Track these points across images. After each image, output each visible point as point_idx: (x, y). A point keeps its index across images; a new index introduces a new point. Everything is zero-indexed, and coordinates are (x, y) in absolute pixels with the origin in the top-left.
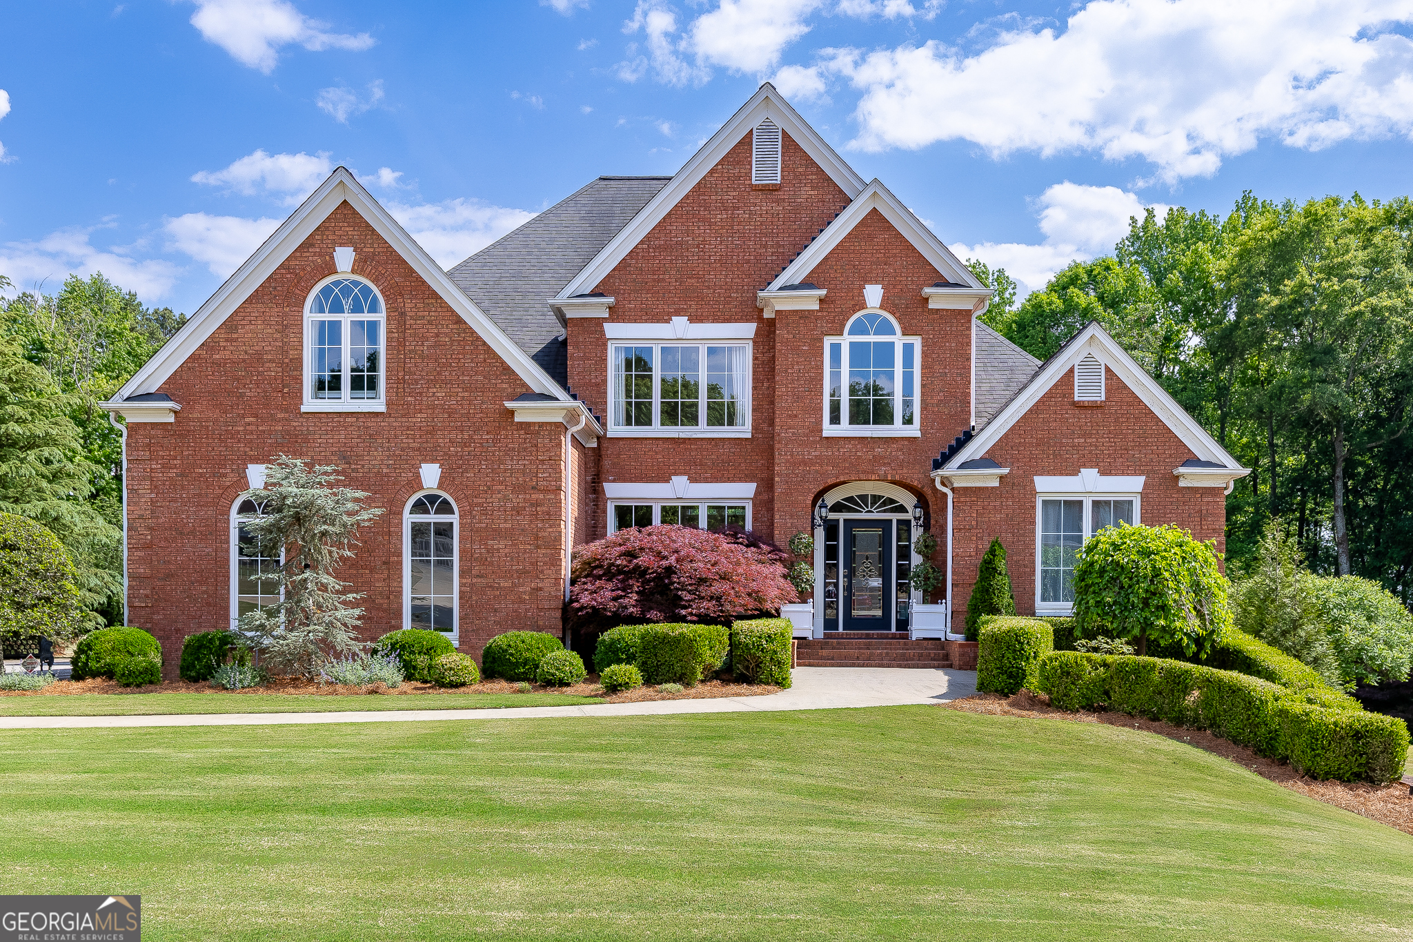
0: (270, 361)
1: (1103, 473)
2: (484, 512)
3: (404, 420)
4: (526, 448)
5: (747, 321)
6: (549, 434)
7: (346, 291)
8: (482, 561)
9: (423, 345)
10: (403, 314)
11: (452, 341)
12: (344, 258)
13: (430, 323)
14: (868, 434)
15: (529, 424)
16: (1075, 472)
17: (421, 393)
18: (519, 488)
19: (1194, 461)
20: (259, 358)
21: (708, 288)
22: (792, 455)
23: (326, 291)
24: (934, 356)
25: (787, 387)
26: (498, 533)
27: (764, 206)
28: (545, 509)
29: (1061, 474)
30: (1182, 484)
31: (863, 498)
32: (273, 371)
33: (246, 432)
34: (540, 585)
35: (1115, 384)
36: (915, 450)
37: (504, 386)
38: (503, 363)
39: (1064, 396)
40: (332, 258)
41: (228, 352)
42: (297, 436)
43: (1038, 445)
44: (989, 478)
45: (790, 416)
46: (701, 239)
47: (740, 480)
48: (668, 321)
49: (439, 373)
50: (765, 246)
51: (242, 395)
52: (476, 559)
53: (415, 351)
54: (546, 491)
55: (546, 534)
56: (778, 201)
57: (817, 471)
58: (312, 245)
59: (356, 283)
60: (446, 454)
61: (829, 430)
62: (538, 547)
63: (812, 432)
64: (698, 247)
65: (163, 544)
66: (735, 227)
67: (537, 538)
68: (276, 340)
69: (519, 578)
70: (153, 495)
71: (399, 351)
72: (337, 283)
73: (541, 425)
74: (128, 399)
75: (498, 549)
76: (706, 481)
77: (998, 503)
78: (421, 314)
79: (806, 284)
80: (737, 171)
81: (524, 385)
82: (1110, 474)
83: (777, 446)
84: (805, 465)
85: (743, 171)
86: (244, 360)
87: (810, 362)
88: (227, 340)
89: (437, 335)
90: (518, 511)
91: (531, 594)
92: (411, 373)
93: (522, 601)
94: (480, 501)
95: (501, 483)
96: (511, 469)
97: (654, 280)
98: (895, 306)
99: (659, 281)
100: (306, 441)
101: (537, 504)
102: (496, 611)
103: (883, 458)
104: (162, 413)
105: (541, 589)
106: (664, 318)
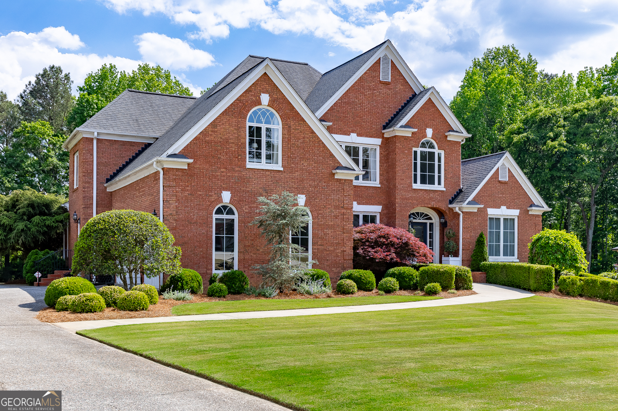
0: (232, 143)
1: (508, 208)
2: (323, 217)
3: (290, 174)
4: (339, 190)
5: (378, 138)
6: (349, 184)
7: (264, 114)
8: (322, 238)
9: (298, 142)
10: (290, 127)
11: (310, 141)
12: (265, 98)
13: (301, 132)
14: (428, 188)
15: (340, 180)
16: (499, 208)
17: (298, 163)
18: (337, 207)
19: (532, 205)
20: (227, 141)
21: (364, 122)
22: (402, 195)
23: (255, 113)
24: (449, 159)
25: (400, 167)
26: (329, 227)
27: (384, 90)
28: (347, 216)
29: (495, 208)
30: (530, 213)
31: (418, 213)
32: (234, 148)
33: (221, 176)
34: (345, 249)
35: (511, 175)
36: (443, 196)
37: (331, 162)
38: (330, 152)
39: (496, 179)
40: (260, 98)
41: (213, 137)
42: (244, 179)
43: (488, 196)
44: (474, 208)
45: (401, 179)
46: (361, 101)
47: (376, 205)
48: (349, 135)
49: (305, 155)
50: (385, 107)
51: (220, 158)
52: (320, 238)
53: (294, 144)
54: (347, 209)
55: (347, 227)
56: (389, 89)
57: (410, 203)
58: (251, 91)
59: (268, 111)
60: (308, 191)
61: (415, 186)
62: (344, 233)
63: (409, 186)
64: (360, 104)
65: (181, 228)
66: (374, 98)
67: (344, 229)
68: (235, 133)
69: (336, 246)
70: (177, 204)
71: (288, 143)
72: (259, 110)
73: (345, 180)
74: (169, 156)
75: (328, 234)
76: (363, 204)
77: (476, 218)
78: (297, 128)
80: (374, 74)
81: (339, 162)
82: (509, 208)
83: (397, 191)
84: (407, 200)
85: (376, 74)
86: (220, 142)
87: (408, 157)
88: (212, 131)
89: (304, 138)
90: (336, 217)
91: (341, 253)
92: (293, 154)
93: (338, 256)
94: (321, 212)
95: (329, 204)
96: (334, 199)
97: (344, 116)
98: (437, 137)
99: (345, 117)
100: (249, 181)
101: (344, 214)
102: (327, 260)
103: (433, 198)
104: (182, 164)
105: (345, 251)
106: (347, 133)
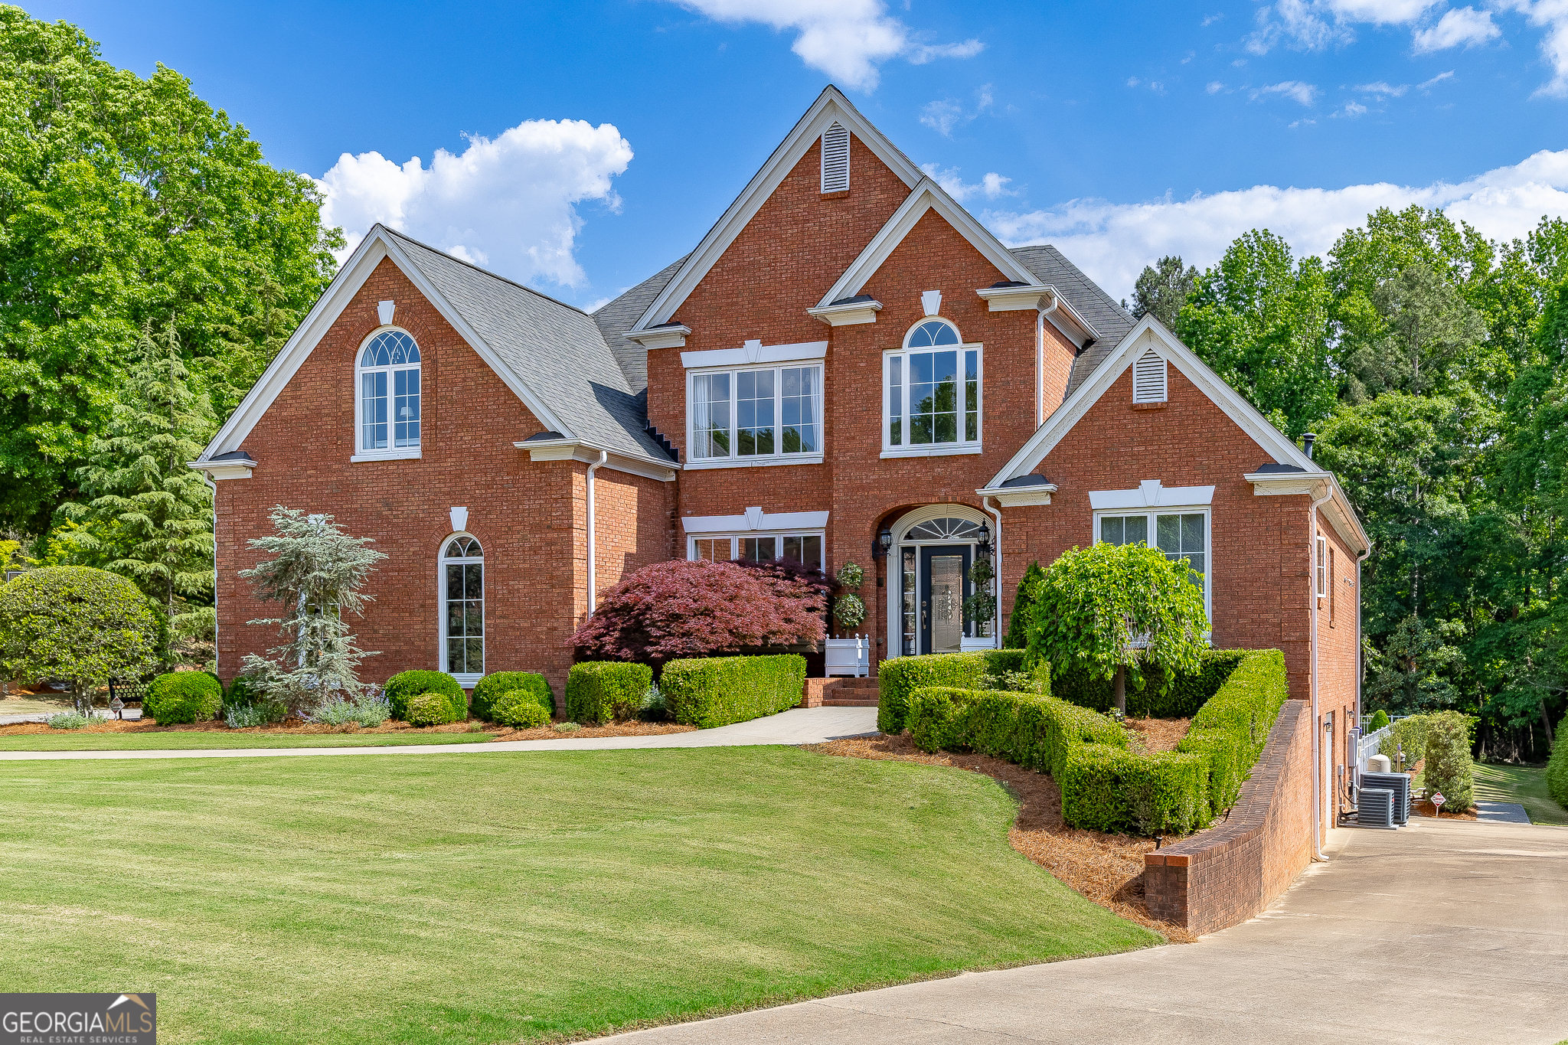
0: (328, 415)
1: (1166, 484)
2: (506, 553)
3: (436, 465)
4: (542, 487)
5: (819, 339)
6: (562, 472)
7: (391, 343)
8: (504, 602)
9: (452, 390)
10: (435, 362)
11: (477, 385)
12: (386, 310)
13: (458, 368)
14: (926, 453)
15: (543, 463)
16: (1135, 485)
17: (451, 438)
18: (536, 528)
19: (1270, 466)
20: (318, 413)
21: (780, 307)
22: (850, 480)
23: (375, 345)
24: (995, 363)
25: (844, 408)
26: (518, 574)
27: (834, 215)
28: (559, 548)
29: (1120, 488)
30: (1257, 492)
31: (941, 522)
32: (329, 424)
33: (309, 484)
34: (555, 625)
35: (1178, 381)
36: (976, 468)
37: (522, 426)
38: (521, 403)
39: (1122, 400)
40: (376, 312)
41: (294, 409)
42: (348, 485)
43: (1093, 456)
44: (1038, 495)
45: (848, 438)
46: (772, 257)
47: (813, 509)
48: (741, 346)
49: (466, 418)
50: (835, 259)
51: (305, 449)
52: (499, 600)
53: (445, 397)
54: (560, 530)
55: (560, 573)
56: (847, 210)
57: (875, 496)
58: (360, 301)
59: (398, 334)
60: (472, 497)
61: (888, 451)
62: (553, 587)
63: (870, 454)
64: (770, 266)
65: (244, 593)
66: (806, 241)
67: (552, 578)
68: (331, 395)
69: (537, 618)
70: (236, 547)
71: (432, 398)
72: (383, 336)
73: (555, 463)
74: (214, 458)
75: (518, 590)
76: (779, 510)
77: (1050, 524)
78: (450, 360)
79: (861, 297)
80: (807, 181)
81: (539, 424)
82: (1174, 485)
83: (835, 471)
84: (863, 490)
85: (812, 181)
86: (306, 416)
87: (867, 379)
88: (292, 399)
89: (464, 379)
90: (535, 551)
91: (547, 634)
92: (443, 419)
93: (539, 641)
94: (502, 542)
95: (520, 523)
96: (529, 509)
97: (728, 304)
98: (954, 311)
99: (733, 304)
100: (356, 489)
101: (551, 543)
102: (517, 651)
103: (943, 478)
104: (238, 470)
105: (555, 629)
106: (736, 343)
